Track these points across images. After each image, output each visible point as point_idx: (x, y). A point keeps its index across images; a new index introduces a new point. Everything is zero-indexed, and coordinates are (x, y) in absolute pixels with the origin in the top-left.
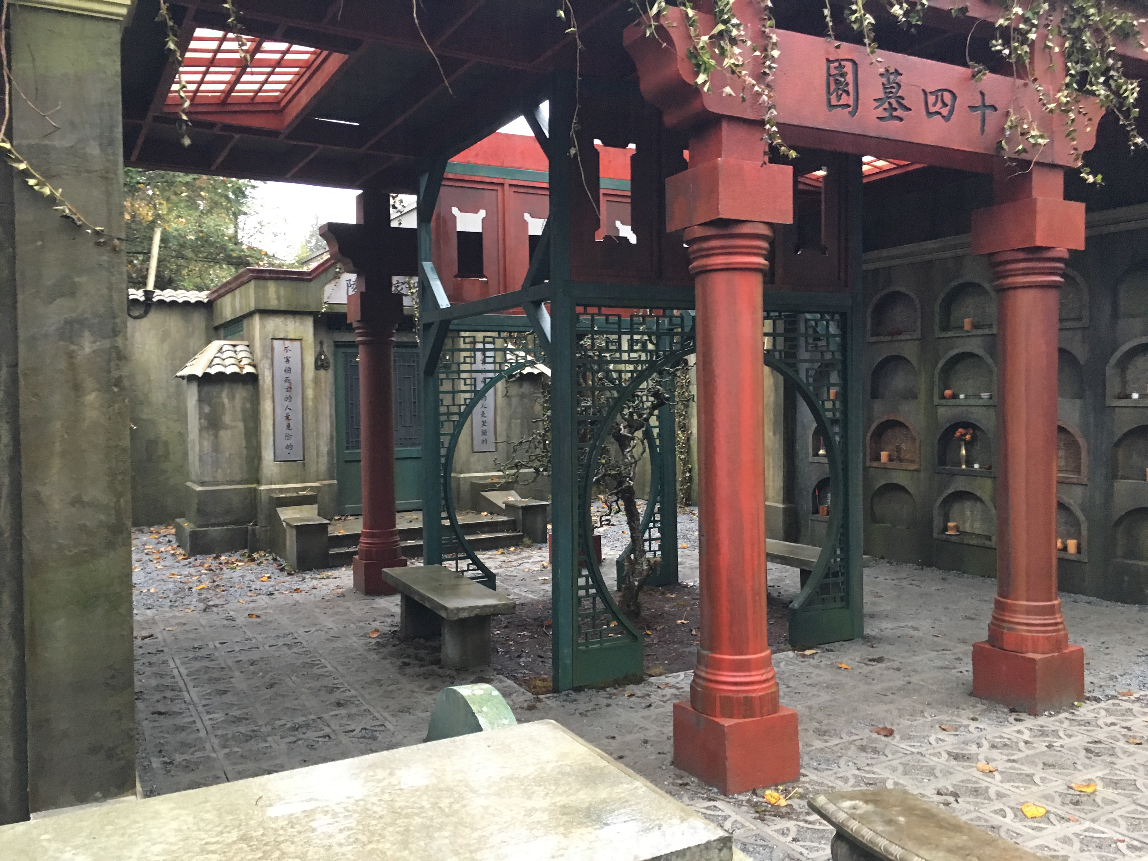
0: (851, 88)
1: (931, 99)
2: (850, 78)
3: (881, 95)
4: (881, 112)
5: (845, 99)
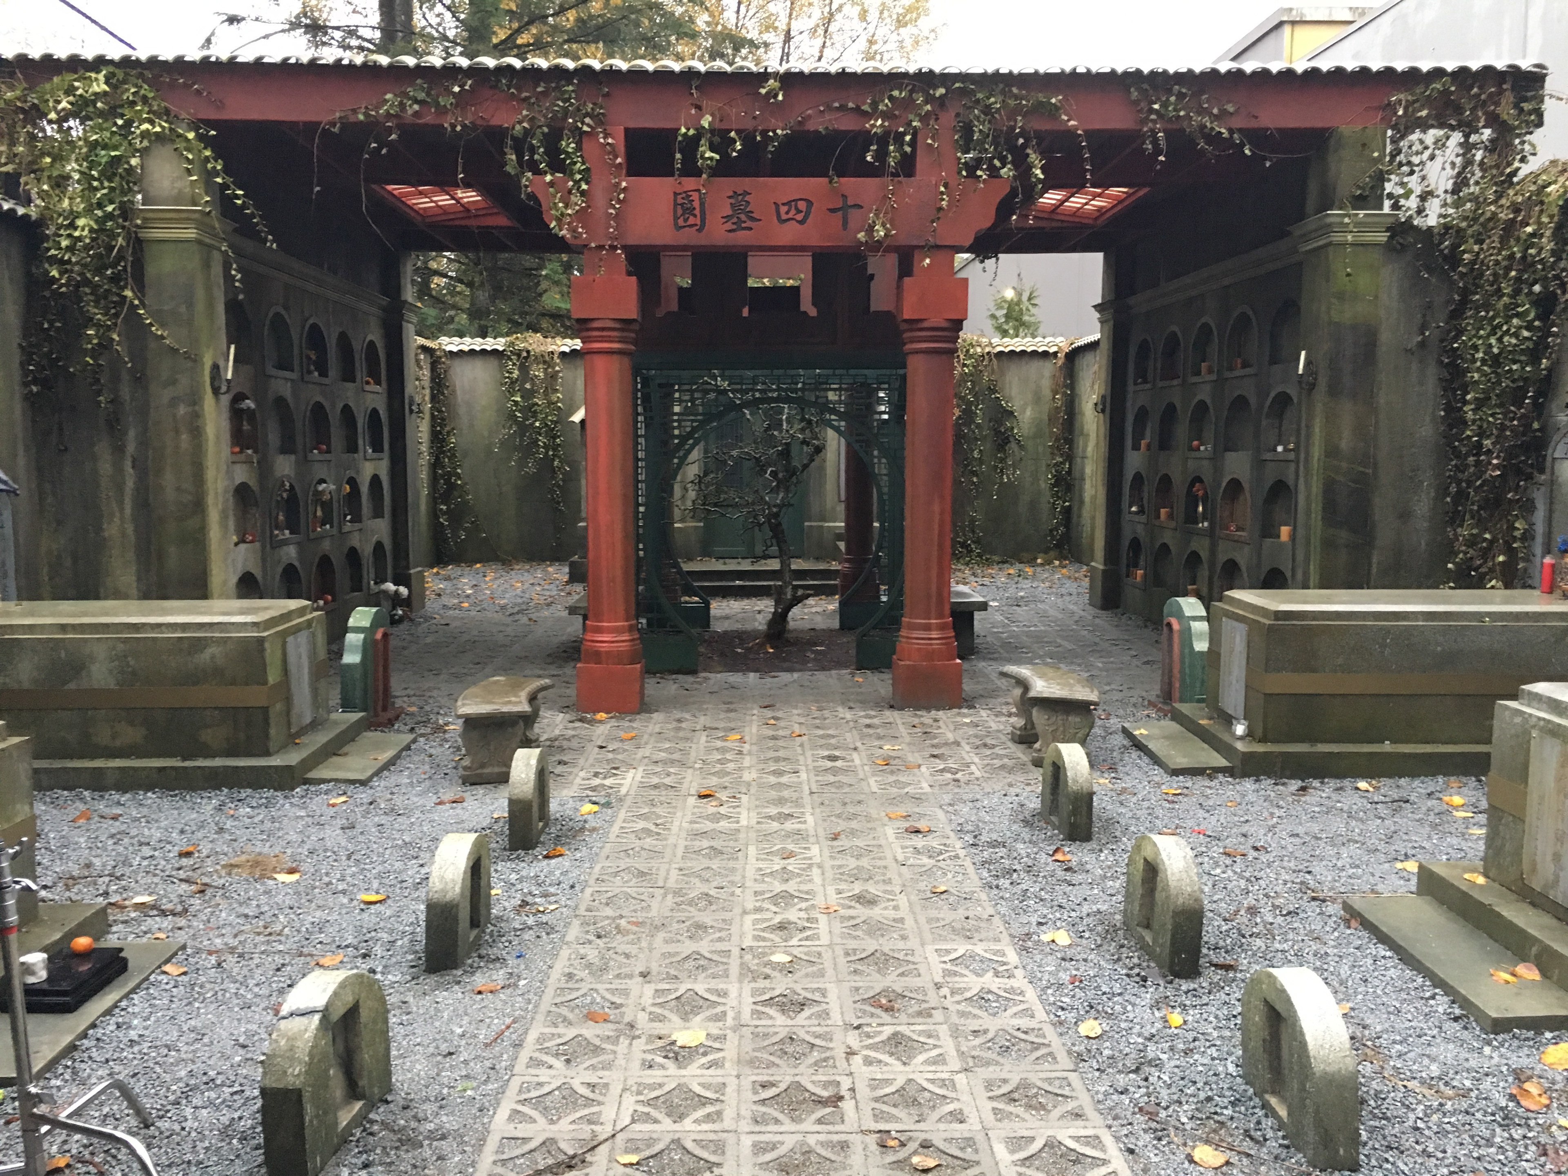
0: (697, 212)
1: (784, 209)
2: (696, 204)
3: (730, 212)
4: (729, 226)
5: (692, 220)
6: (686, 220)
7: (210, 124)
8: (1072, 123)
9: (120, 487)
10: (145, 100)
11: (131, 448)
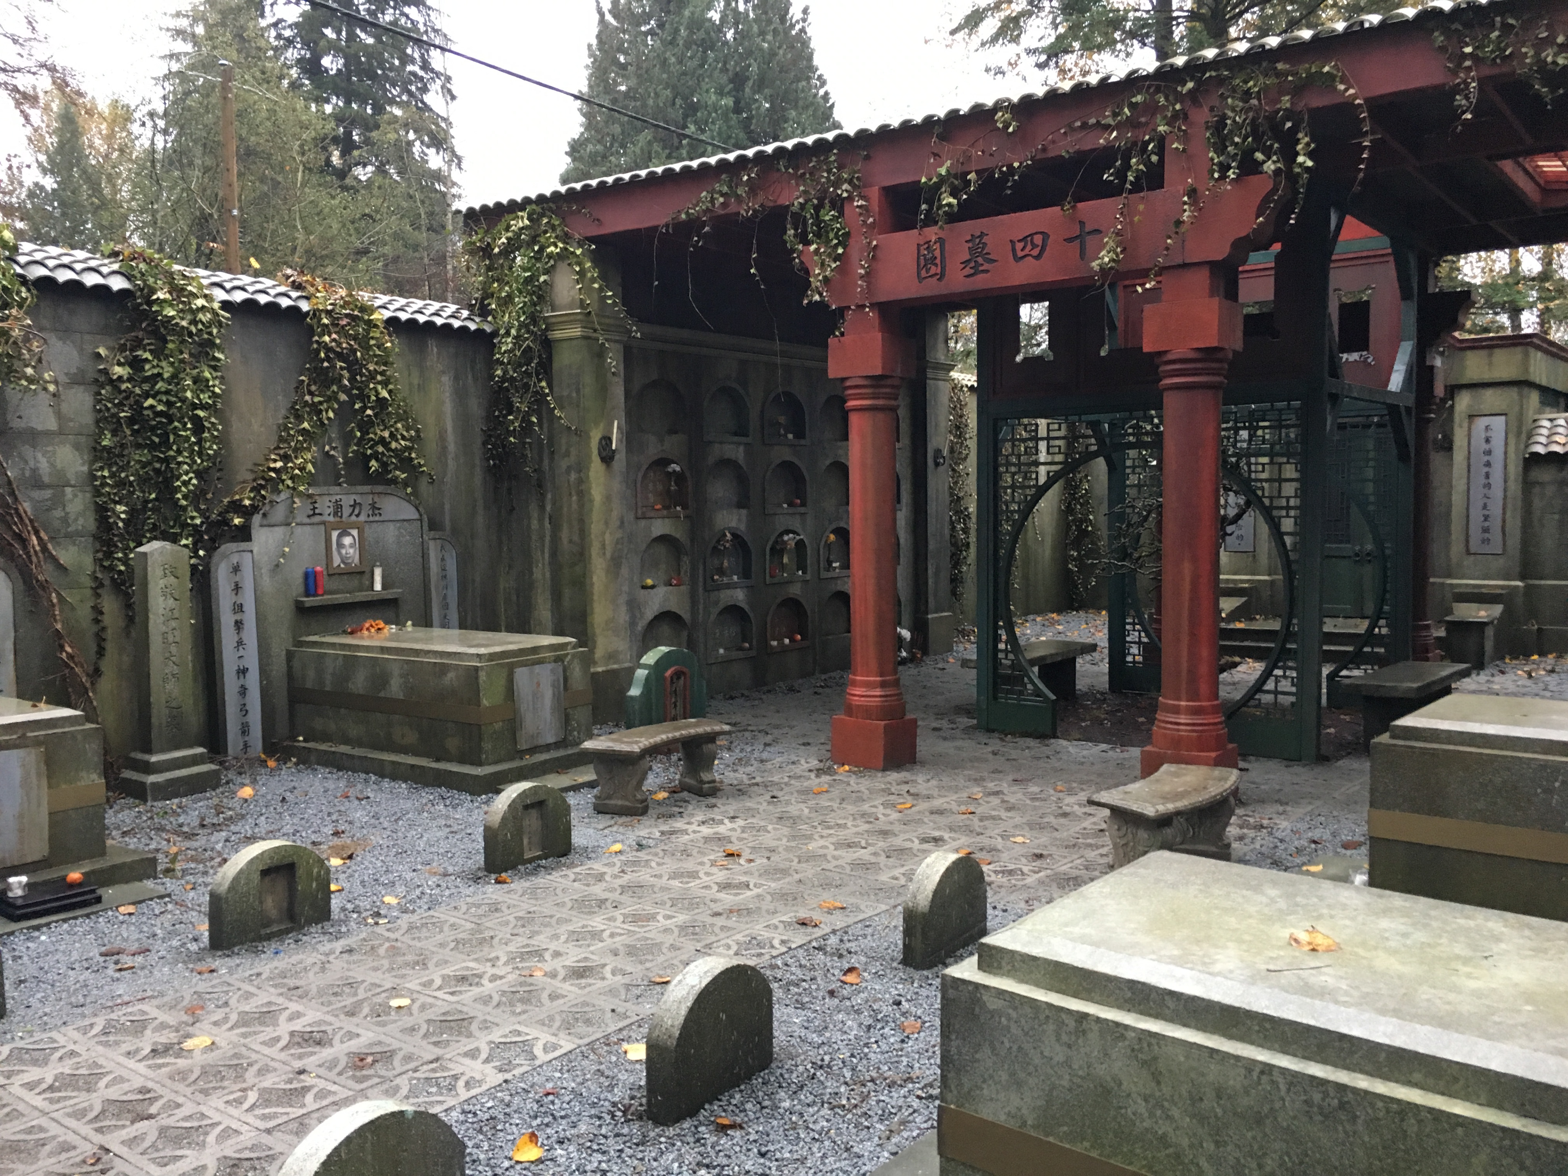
0: (938, 261)
1: (1019, 246)
2: (937, 253)
3: (968, 257)
4: (968, 271)
5: (933, 270)
6: (928, 271)
7: (591, 240)
8: (1351, 91)
9: (542, 538)
10: (554, 228)
11: (548, 508)
